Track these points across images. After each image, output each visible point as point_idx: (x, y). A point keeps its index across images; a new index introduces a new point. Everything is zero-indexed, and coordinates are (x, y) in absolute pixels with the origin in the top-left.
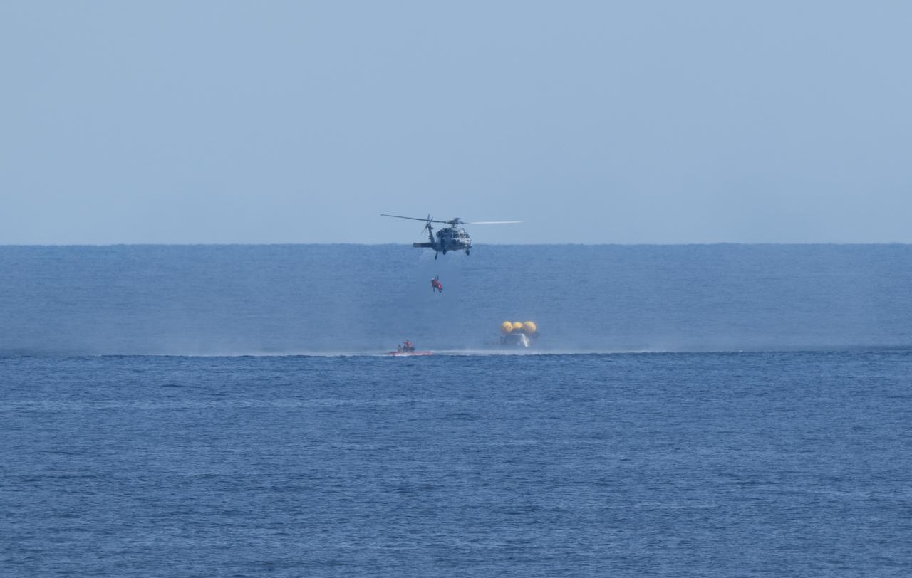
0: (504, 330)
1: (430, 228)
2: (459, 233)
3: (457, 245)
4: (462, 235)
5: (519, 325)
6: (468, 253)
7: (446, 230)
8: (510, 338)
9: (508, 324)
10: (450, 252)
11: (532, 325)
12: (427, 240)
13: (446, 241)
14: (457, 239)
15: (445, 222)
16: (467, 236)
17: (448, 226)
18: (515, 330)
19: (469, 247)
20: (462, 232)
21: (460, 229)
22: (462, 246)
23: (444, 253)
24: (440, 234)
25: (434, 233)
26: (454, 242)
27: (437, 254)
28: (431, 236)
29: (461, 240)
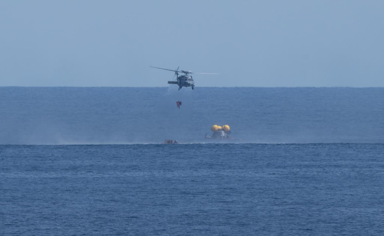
0: (213, 130)
1: (177, 74)
4: (189, 80)
5: (220, 127)
6: (193, 88)
7: (182, 77)
8: (216, 133)
9: (216, 126)
10: (183, 87)
11: (227, 127)
13: (183, 82)
16: (193, 80)
17: (184, 74)
18: (219, 129)
21: (189, 76)
22: (188, 85)
26: (186, 83)
29: (189, 82)
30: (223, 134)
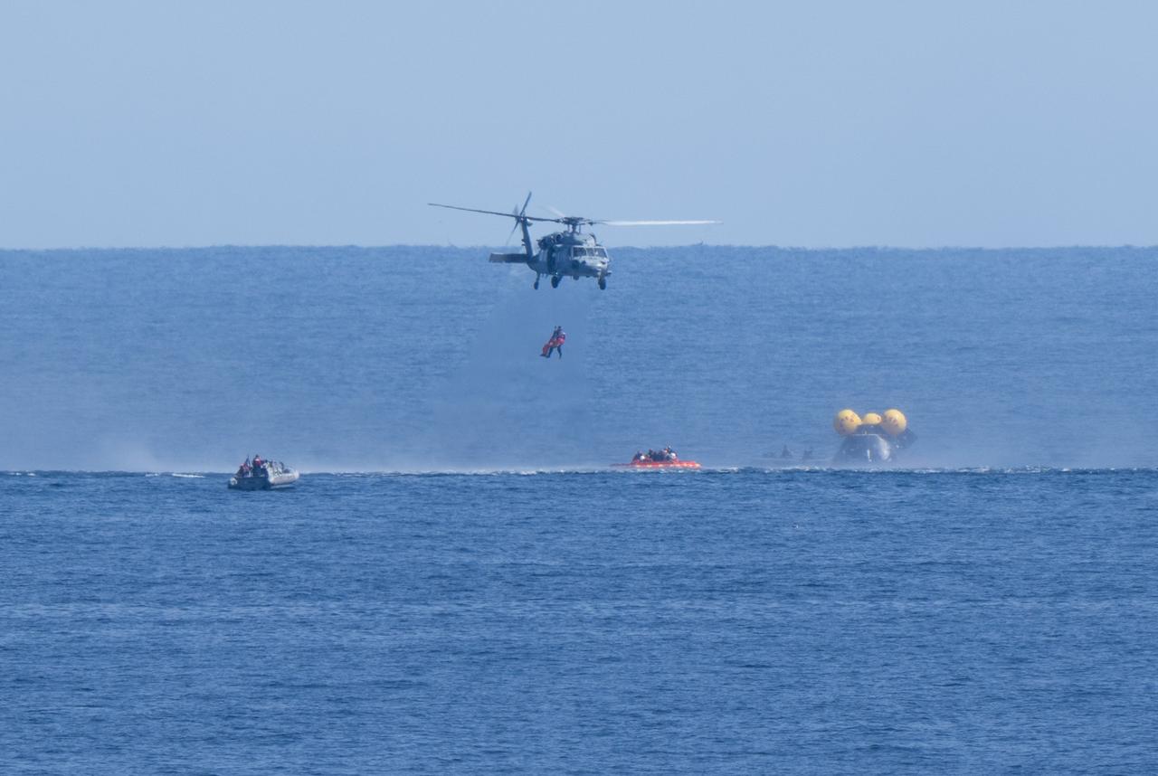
2: (585, 246)
3: (580, 270)
4: (591, 251)
5: (874, 418)
6: (602, 285)
7: (558, 238)
9: (851, 415)
11: (898, 416)
14: (581, 259)
15: (558, 221)
19: (603, 274)
20: (590, 244)
23: (555, 283)
24: (544, 243)
26: (576, 265)
27: (538, 279)
28: (526, 240)
29: (589, 260)
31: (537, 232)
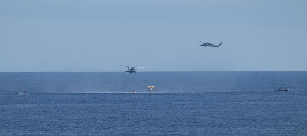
0: (148, 88)
1: (128, 68)
4: (135, 70)
5: (150, 87)
6: (136, 73)
8: (149, 89)
9: (149, 87)
11: (153, 87)
12: (128, 71)
13: (132, 71)
16: (136, 70)
17: (132, 68)
18: (150, 88)
19: (136, 72)
21: (134, 69)
22: (134, 72)
24: (130, 69)
25: (129, 69)
29: (135, 71)
30: (152, 89)
31: (130, 68)
